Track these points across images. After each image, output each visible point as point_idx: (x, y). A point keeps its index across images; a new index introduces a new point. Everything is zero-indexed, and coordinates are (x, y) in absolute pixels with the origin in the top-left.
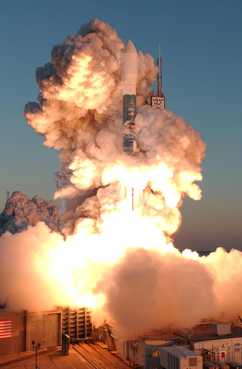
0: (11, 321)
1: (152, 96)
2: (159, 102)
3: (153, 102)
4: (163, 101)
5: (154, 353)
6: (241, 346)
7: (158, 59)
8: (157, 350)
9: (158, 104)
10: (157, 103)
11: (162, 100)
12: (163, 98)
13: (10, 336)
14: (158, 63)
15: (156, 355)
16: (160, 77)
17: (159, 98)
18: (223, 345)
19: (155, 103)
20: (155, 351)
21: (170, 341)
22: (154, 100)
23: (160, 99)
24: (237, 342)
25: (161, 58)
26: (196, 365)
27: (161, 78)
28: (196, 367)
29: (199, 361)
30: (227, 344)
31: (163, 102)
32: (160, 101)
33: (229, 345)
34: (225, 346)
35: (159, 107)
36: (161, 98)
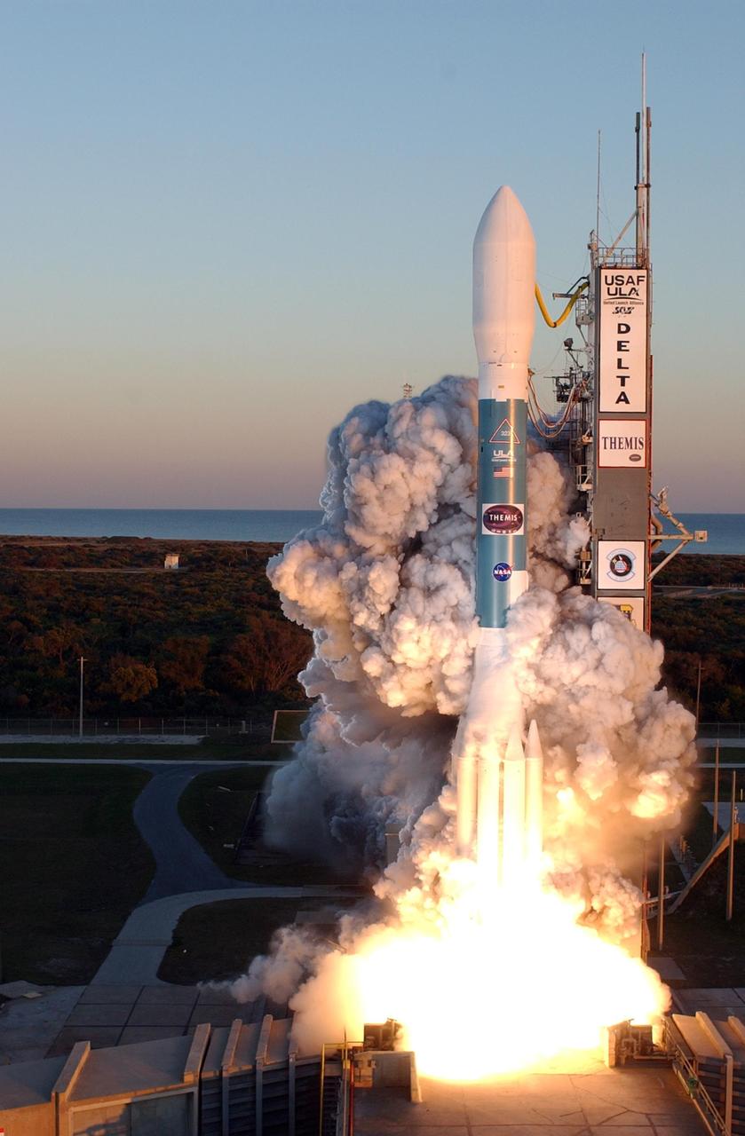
1: (600, 268)
2: (626, 289)
3: (604, 287)
4: (643, 285)
7: (638, 114)
9: (623, 296)
10: (618, 291)
11: (638, 281)
12: (643, 273)
14: (637, 130)
16: (643, 181)
17: (627, 273)
19: (612, 292)
22: (609, 282)
23: (630, 277)
25: (648, 109)
27: (648, 186)
31: (642, 287)
32: (633, 282)
35: (627, 306)
36: (635, 274)
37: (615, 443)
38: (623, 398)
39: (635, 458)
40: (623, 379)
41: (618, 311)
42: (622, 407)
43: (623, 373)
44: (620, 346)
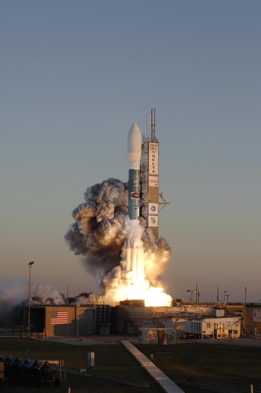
0: (67, 313)
1: (149, 142)
3: (150, 147)
4: (158, 146)
5: (177, 327)
6: (231, 323)
8: (179, 326)
10: (153, 148)
12: (157, 144)
13: (67, 323)
14: (152, 113)
15: (179, 329)
16: (153, 124)
17: (154, 144)
18: (221, 322)
19: (151, 148)
20: (178, 326)
21: (187, 320)
22: (151, 145)
24: (229, 321)
25: (155, 108)
26: (210, 327)
27: (155, 125)
28: (210, 328)
29: (212, 325)
30: (223, 321)
31: (157, 147)
33: (224, 322)
34: (222, 323)
35: (154, 151)
36: (156, 144)
37: (152, 181)
38: (154, 171)
39: (156, 185)
40: (154, 167)
42: (153, 173)
44: (153, 160)
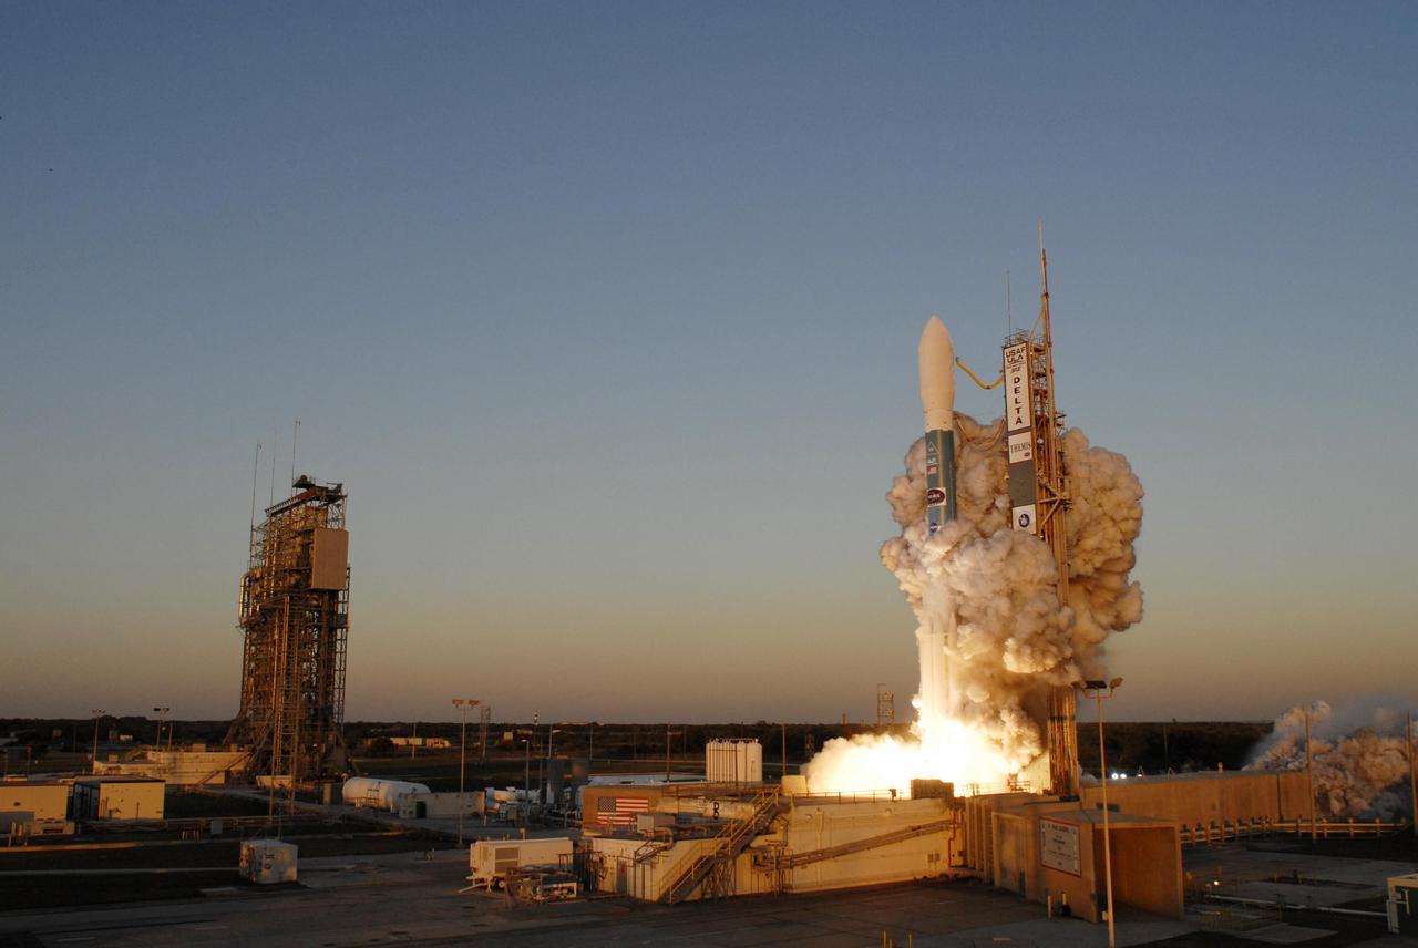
3: (1006, 359)
4: (1024, 352)
19: (1010, 360)
31: (1024, 354)
37: (1017, 448)
38: (1019, 421)
39: (1027, 455)
40: (1018, 409)
41: (1013, 371)
42: (1020, 426)
43: (1018, 406)
44: (1016, 391)
